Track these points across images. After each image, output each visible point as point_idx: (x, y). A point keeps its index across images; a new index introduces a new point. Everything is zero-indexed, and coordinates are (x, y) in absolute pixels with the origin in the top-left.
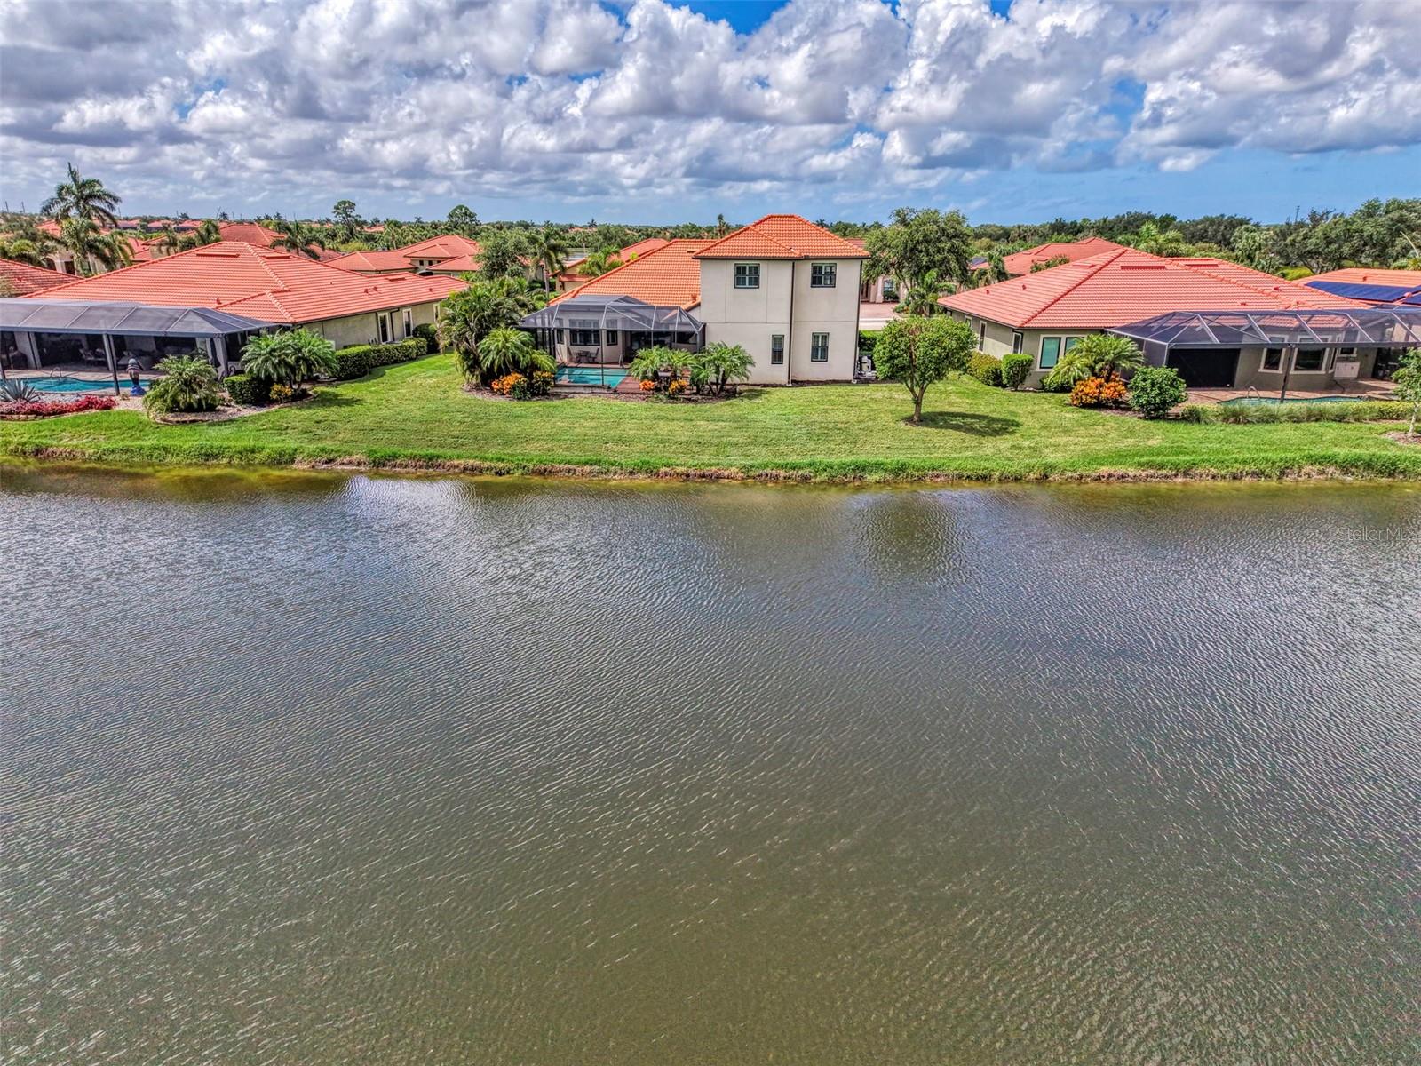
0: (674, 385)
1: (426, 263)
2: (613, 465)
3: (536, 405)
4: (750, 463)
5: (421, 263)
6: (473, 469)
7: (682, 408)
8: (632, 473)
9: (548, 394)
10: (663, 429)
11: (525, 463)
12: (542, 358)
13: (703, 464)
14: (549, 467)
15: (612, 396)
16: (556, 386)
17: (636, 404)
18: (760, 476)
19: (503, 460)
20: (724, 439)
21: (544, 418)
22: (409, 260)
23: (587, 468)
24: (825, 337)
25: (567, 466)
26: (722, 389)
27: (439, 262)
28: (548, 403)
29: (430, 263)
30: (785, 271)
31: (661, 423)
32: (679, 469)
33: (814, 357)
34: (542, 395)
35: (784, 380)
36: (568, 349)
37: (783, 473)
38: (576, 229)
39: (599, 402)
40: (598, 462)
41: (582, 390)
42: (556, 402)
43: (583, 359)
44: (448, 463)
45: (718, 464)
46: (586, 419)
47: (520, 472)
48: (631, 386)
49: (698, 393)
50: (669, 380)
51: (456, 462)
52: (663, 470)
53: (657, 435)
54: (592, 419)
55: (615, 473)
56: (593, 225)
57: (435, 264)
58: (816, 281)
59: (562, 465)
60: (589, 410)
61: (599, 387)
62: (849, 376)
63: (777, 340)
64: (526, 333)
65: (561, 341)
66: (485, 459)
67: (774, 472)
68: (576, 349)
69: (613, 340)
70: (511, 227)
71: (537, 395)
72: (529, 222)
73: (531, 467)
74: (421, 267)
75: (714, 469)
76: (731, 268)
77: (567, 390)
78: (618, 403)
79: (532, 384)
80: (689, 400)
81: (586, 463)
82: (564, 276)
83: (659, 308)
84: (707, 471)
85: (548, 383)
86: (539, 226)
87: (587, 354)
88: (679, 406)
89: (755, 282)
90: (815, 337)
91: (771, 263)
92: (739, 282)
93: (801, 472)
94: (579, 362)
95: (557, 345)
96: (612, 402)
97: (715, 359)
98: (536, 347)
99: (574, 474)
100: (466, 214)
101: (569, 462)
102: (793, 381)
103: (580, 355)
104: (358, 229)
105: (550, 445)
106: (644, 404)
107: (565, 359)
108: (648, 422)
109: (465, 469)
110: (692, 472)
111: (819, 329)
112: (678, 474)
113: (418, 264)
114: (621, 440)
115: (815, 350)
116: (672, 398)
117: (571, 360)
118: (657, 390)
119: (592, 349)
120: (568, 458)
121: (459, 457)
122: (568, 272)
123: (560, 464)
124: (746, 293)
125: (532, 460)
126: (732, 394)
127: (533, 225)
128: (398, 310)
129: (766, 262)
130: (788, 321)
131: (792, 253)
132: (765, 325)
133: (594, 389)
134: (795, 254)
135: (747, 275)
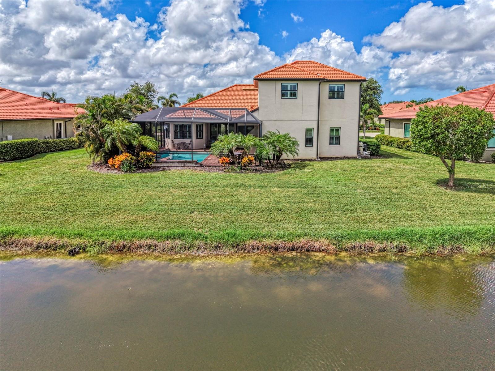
0: (245, 160)
2: (196, 238)
3: (138, 176)
4: (338, 233)
6: (47, 247)
7: (252, 178)
8: (217, 248)
9: (150, 168)
10: (243, 196)
11: (102, 239)
12: (148, 141)
13: (290, 235)
14: (128, 243)
15: (199, 168)
16: (157, 162)
17: (217, 175)
18: (354, 248)
19: (81, 236)
20: (301, 205)
21: (139, 188)
23: (169, 243)
24: (338, 130)
25: (149, 241)
26: (277, 163)
28: (148, 174)
30: (314, 87)
31: (241, 190)
32: (268, 242)
33: (331, 143)
34: (145, 168)
35: (314, 157)
36: (172, 141)
37: (377, 245)
39: (188, 173)
40: (181, 236)
41: (177, 164)
42: (155, 174)
43: (181, 147)
44: (22, 241)
45: (305, 235)
46: (175, 188)
47: (97, 248)
48: (211, 162)
49: (260, 165)
50: (240, 157)
51: (30, 240)
52: (250, 242)
53: (239, 202)
54: (181, 187)
55: (199, 248)
58: (332, 96)
59: (143, 240)
60: (179, 179)
61: (189, 162)
62: (355, 154)
63: (309, 132)
64: (136, 124)
65: (168, 137)
66: (62, 235)
67: (367, 243)
68: (177, 141)
69: (200, 136)
71: (142, 168)
73: (109, 244)
75: (303, 240)
76: (279, 86)
77: (165, 165)
78: (204, 173)
79: (138, 161)
80: (256, 170)
81: (168, 237)
83: (232, 109)
84: (296, 242)
85: (150, 160)
87: (184, 144)
88: (250, 175)
89: (294, 95)
90: (332, 130)
91: (305, 82)
92: (284, 95)
93: (395, 244)
94: (179, 149)
95: (166, 140)
96: (199, 173)
97: (274, 141)
98: (144, 134)
99: (155, 250)
101: (151, 237)
102: (320, 158)
103: (180, 144)
105: (134, 217)
106: (223, 174)
107: (171, 148)
108: (228, 189)
109: (38, 247)
110: (280, 244)
111: (335, 125)
112: (266, 247)
114: (206, 209)
115: (331, 138)
116: (244, 168)
117: (174, 148)
118: (232, 163)
119: (187, 141)
120: (150, 232)
121: (36, 233)
123: (141, 238)
124: (289, 102)
125: (111, 235)
126: (284, 167)
128: (70, 120)
129: (302, 82)
130: (317, 119)
131: (318, 76)
132: (301, 121)
133: (185, 163)
134: (321, 77)
135: (289, 91)
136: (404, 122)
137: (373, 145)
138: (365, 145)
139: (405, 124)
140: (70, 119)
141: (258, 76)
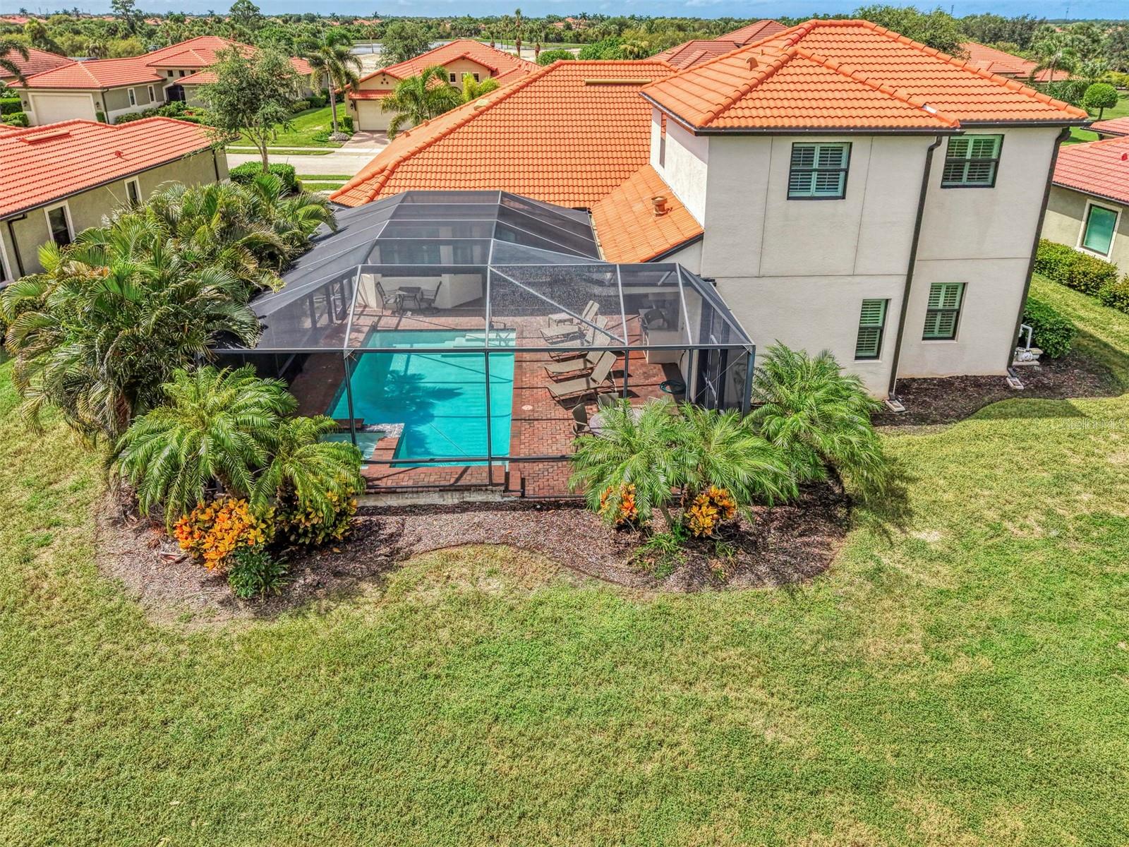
1: (176, 74)
5: (171, 73)
22: (154, 71)
24: (955, 290)
27: (193, 72)
29: (182, 74)
30: (912, 157)
33: (928, 331)
36: (378, 284)
38: (360, 21)
56: (376, 17)
57: (188, 75)
58: (953, 175)
63: (874, 308)
70: (299, 20)
72: (315, 14)
74: (169, 79)
76: (782, 153)
82: (356, 91)
86: (325, 18)
90: (935, 290)
91: (878, 141)
92: (797, 185)
100: (248, 8)
104: (139, 23)
107: (373, 304)
111: (949, 274)
113: (165, 75)
115: (930, 317)
119: (426, 284)
122: (361, 87)
124: (811, 210)
127: (319, 17)
128: (24, 217)
129: (867, 140)
130: (905, 271)
131: (930, 116)
132: (849, 278)
133: (466, 494)
134: (941, 119)
135: (815, 170)
136: (1089, 201)
137: (1051, 330)
138: (1026, 330)
139: (1091, 206)
140: (23, 214)
141: (711, 120)
